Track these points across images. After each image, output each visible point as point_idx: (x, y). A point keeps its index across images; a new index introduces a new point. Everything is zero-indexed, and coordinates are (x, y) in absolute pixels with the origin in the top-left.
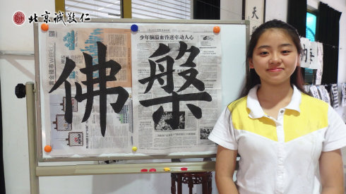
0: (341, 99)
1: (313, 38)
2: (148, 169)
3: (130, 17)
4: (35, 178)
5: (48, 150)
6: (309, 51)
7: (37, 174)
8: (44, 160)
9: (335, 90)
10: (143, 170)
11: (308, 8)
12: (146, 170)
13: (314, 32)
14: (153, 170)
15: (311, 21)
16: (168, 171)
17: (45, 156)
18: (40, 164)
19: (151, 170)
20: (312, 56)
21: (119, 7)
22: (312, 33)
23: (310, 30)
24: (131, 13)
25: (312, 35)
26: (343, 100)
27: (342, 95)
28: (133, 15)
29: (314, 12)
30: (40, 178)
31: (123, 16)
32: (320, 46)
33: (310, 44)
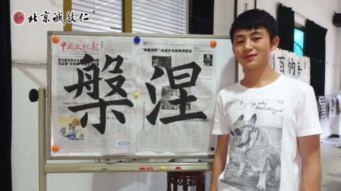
0: (328, 111)
1: (301, 53)
2: (146, 168)
3: (131, 31)
4: (43, 174)
5: (56, 150)
6: (297, 65)
7: (46, 171)
8: (53, 158)
9: (322, 102)
10: (141, 169)
11: (295, 24)
12: (144, 169)
13: (302, 47)
14: (150, 169)
15: (299, 37)
16: (164, 170)
17: (53, 154)
18: (48, 162)
19: (148, 169)
20: (299, 69)
21: (120, 22)
22: (301, 48)
23: (299, 46)
24: (131, 27)
25: (300, 50)
26: (330, 112)
27: (329, 107)
28: (133, 29)
29: (301, 29)
30: (48, 174)
31: (124, 30)
32: (307, 60)
33: (298, 59)
